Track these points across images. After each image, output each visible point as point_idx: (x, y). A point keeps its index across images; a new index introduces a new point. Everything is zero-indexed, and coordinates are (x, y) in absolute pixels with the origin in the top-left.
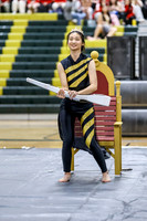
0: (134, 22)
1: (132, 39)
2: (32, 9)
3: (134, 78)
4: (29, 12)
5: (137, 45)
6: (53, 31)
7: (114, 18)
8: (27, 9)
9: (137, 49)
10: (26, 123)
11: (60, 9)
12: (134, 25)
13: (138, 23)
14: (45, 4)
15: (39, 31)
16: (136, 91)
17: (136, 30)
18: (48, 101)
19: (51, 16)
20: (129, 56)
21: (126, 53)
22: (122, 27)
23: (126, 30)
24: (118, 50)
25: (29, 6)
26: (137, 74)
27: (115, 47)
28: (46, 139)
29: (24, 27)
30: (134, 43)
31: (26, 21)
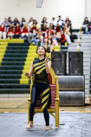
0: (66, 44)
1: (65, 53)
2: (10, 37)
3: (66, 74)
4: (9, 38)
5: (68, 56)
6: (22, 48)
7: (55, 41)
8: (7, 37)
9: (68, 59)
10: (7, 99)
11: (25, 36)
12: (66, 46)
13: (68, 44)
14: (17, 34)
15: (14, 48)
16: (67, 81)
17: (67, 48)
18: (19, 87)
19: (21, 41)
20: (63, 62)
21: (61, 61)
22: (60, 47)
23: (62, 48)
24: (57, 59)
25: (9, 35)
26: (68, 72)
27: (55, 58)
28: (18, 108)
29: (6, 46)
30: (66, 56)
31: (7, 43)
